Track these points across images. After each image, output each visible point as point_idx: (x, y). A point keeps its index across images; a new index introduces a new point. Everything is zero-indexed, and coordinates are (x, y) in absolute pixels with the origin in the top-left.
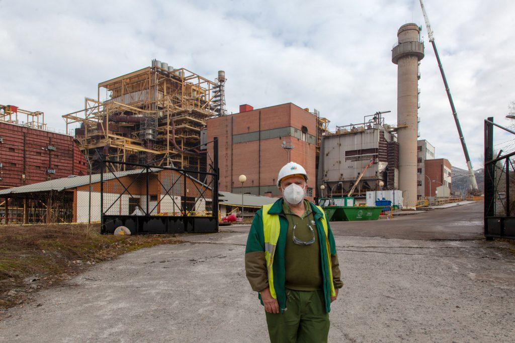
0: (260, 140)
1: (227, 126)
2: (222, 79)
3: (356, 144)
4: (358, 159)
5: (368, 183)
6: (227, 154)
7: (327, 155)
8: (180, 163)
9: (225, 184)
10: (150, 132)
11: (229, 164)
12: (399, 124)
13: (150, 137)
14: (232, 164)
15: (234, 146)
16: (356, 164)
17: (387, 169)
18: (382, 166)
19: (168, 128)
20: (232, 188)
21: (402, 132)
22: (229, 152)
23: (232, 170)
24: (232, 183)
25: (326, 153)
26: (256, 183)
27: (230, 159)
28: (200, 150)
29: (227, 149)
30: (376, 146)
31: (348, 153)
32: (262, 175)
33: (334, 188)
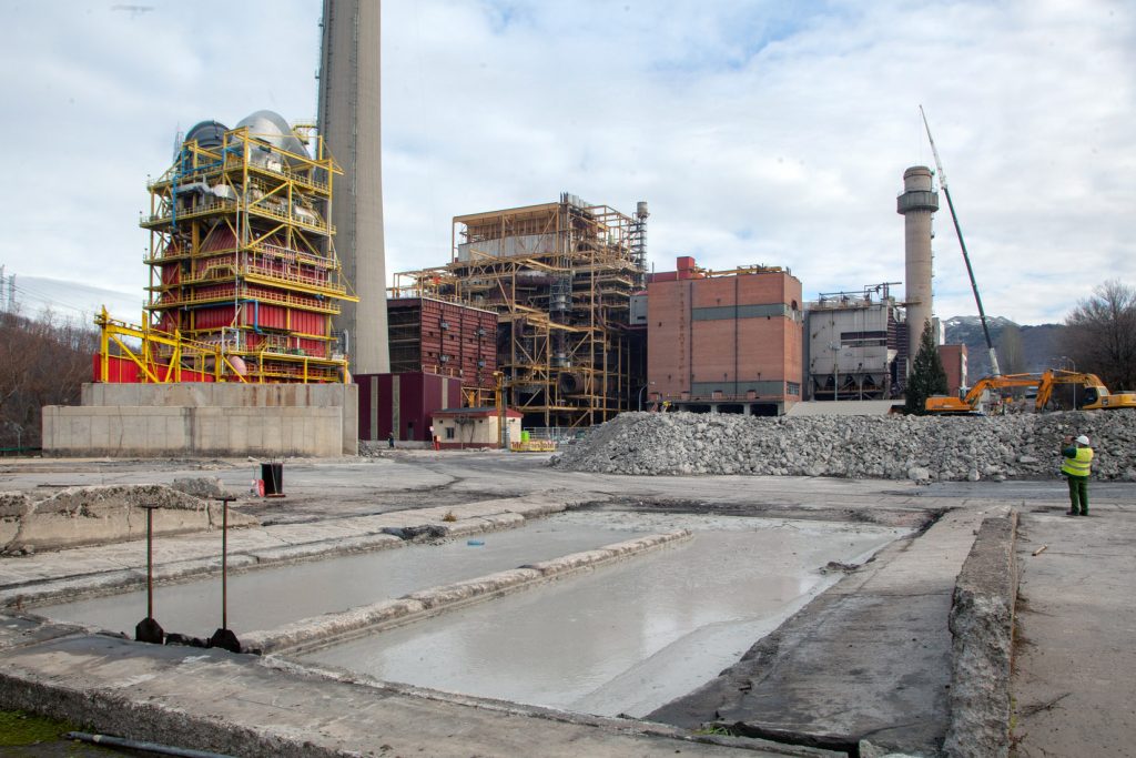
0: (736, 318)
1: (682, 295)
2: (642, 214)
3: (856, 323)
4: (858, 345)
5: (873, 378)
6: (682, 335)
7: (814, 336)
8: (602, 345)
9: (679, 377)
10: (563, 299)
11: (686, 348)
12: (908, 298)
13: (563, 307)
14: (691, 350)
15: (694, 324)
16: (856, 350)
17: (896, 359)
18: (891, 355)
19: (592, 293)
20: (691, 383)
21: (915, 310)
22: (686, 332)
23: (691, 358)
24: (692, 376)
25: (812, 334)
26: (731, 378)
27: (687, 342)
28: (629, 326)
29: (682, 327)
30: (884, 328)
31: (844, 336)
32: (739, 367)
33: (823, 383)
